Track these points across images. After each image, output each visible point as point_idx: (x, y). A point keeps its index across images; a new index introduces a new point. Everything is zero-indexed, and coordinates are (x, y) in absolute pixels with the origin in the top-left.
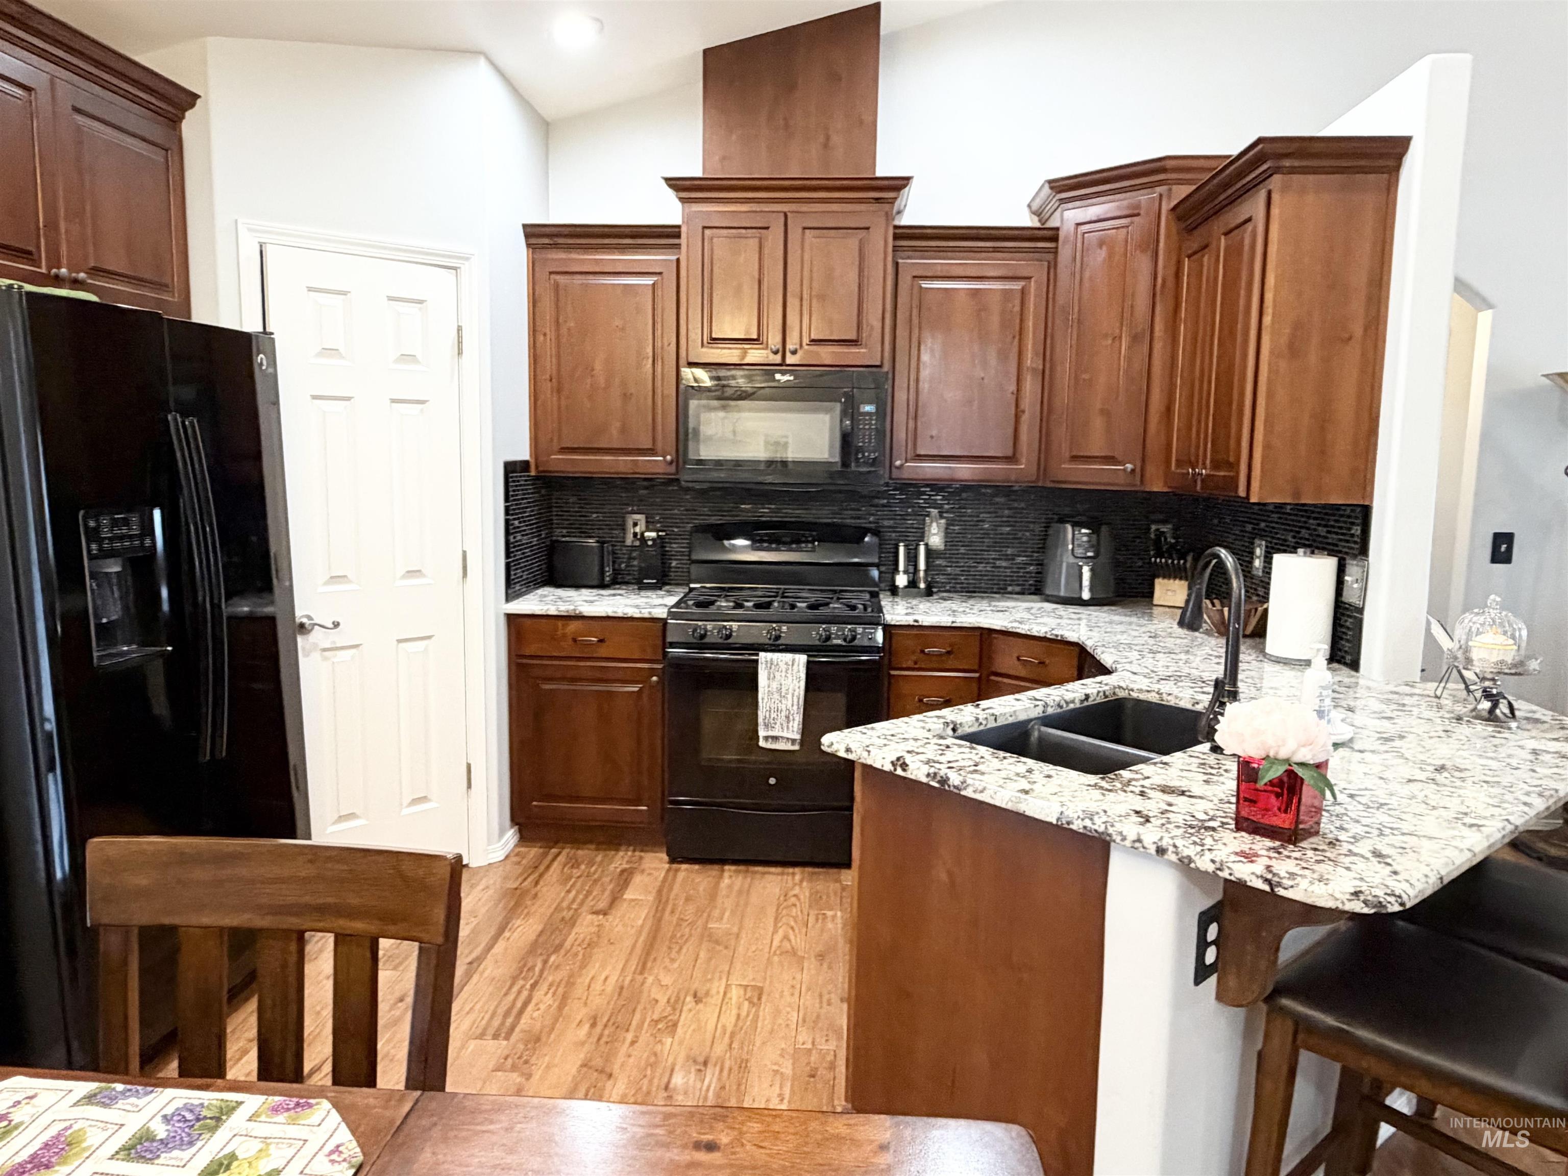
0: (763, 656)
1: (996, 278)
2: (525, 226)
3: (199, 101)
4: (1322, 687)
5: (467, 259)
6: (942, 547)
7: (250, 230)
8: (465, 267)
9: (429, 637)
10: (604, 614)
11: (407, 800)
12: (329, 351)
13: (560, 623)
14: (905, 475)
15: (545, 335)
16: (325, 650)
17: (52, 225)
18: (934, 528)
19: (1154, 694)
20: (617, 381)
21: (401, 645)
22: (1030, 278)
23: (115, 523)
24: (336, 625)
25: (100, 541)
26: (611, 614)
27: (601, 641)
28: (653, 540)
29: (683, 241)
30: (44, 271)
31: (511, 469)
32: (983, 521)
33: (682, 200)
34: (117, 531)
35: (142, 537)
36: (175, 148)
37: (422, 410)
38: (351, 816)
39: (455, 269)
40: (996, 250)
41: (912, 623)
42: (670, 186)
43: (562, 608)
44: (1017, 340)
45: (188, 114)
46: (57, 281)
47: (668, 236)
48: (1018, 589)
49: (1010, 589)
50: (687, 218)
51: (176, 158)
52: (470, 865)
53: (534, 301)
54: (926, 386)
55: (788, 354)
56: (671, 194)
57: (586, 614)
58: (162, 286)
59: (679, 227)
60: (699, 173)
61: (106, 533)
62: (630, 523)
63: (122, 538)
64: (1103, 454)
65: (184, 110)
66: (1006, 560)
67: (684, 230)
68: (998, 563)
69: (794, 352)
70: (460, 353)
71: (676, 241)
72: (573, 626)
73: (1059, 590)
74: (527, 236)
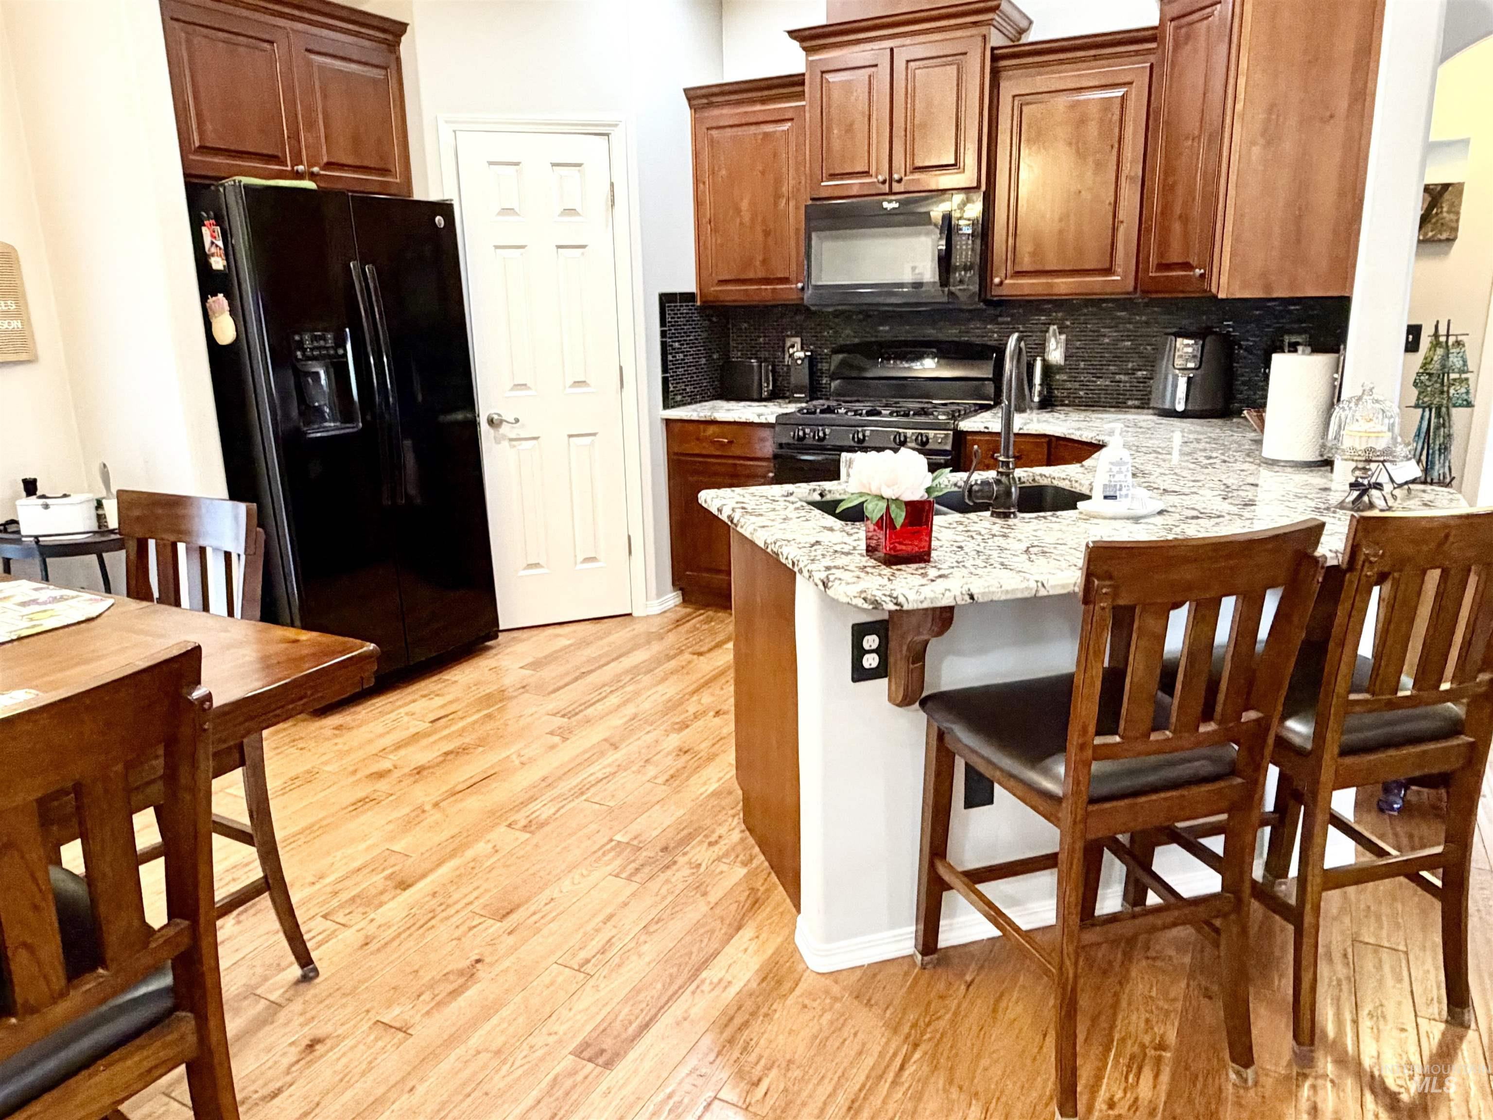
0: (844, 456)
1: (1095, 87)
2: (686, 91)
3: (409, 28)
4: (1112, 464)
5: (616, 125)
6: (1062, 363)
7: (446, 122)
8: (615, 134)
9: (594, 434)
10: (732, 420)
11: (580, 558)
12: (508, 211)
13: (702, 427)
14: (1004, 291)
15: (704, 183)
16: (511, 440)
17: (295, 136)
18: (1052, 344)
19: (1067, 482)
20: (760, 219)
21: (572, 439)
22: (1131, 83)
23: (314, 339)
24: (517, 421)
25: (304, 350)
26: (737, 420)
27: (730, 442)
28: (803, 360)
29: (807, 88)
30: (289, 168)
31: (667, 300)
32: (1104, 336)
33: (804, 49)
34: (316, 344)
35: (335, 348)
36: (393, 66)
37: (583, 254)
38: (537, 565)
39: (607, 135)
40: (1095, 58)
41: (983, 430)
42: (795, 38)
43: (702, 414)
44: (1115, 150)
45: (403, 38)
46: (299, 176)
47: (794, 84)
48: (1137, 403)
49: (1130, 403)
50: (810, 64)
51: (395, 74)
52: (635, 614)
53: (696, 155)
54: (1025, 202)
55: (894, 184)
56: (796, 44)
57: (719, 419)
58: (385, 171)
59: (803, 75)
60: (823, 21)
61: (307, 344)
62: (788, 344)
63: (319, 348)
64: (1180, 261)
65: (401, 36)
66: (1125, 374)
67: (807, 77)
68: (1118, 377)
69: (900, 181)
70: (613, 205)
71: (799, 89)
72: (711, 430)
73: (1164, 402)
74: (689, 99)
